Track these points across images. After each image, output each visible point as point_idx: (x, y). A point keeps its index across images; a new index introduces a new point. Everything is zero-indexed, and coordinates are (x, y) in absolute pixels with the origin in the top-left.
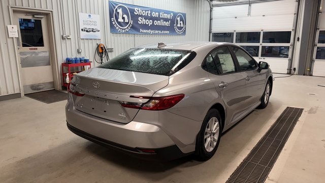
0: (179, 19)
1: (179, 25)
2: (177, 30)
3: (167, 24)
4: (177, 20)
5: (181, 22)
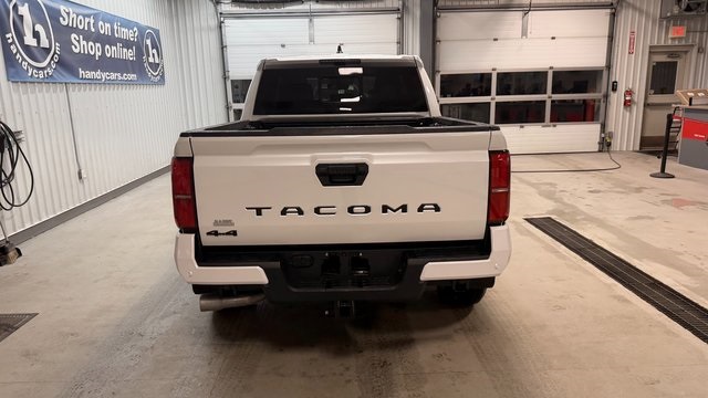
0: (149, 42)
1: (151, 60)
2: (150, 73)
3: (129, 54)
4: (147, 46)
5: (155, 51)
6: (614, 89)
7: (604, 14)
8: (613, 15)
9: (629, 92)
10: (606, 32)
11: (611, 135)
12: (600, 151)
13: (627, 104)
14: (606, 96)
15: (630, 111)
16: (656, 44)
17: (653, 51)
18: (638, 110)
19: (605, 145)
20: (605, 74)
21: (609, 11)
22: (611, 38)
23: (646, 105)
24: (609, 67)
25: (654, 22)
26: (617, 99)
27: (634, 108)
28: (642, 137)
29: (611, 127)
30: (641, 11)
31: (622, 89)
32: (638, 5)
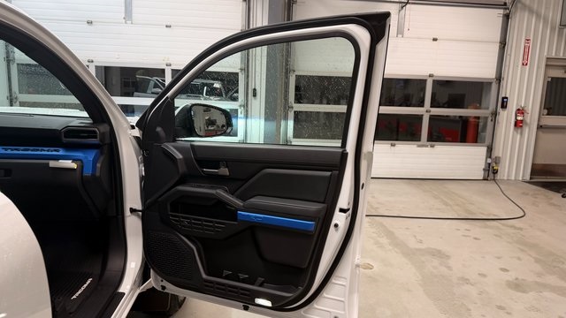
6: (504, 106)
7: (496, 15)
8: (507, 17)
9: (520, 111)
10: (497, 37)
11: (497, 161)
12: (484, 179)
13: (518, 124)
14: (495, 114)
15: (521, 134)
16: (553, 55)
17: (550, 63)
18: (530, 132)
19: (491, 172)
20: (494, 87)
21: (501, 11)
22: (503, 44)
23: (540, 127)
24: (499, 79)
25: (553, 29)
26: (506, 118)
27: (526, 130)
28: (533, 165)
29: (497, 152)
30: (538, 16)
31: (513, 107)
32: (535, 7)
